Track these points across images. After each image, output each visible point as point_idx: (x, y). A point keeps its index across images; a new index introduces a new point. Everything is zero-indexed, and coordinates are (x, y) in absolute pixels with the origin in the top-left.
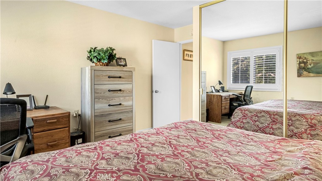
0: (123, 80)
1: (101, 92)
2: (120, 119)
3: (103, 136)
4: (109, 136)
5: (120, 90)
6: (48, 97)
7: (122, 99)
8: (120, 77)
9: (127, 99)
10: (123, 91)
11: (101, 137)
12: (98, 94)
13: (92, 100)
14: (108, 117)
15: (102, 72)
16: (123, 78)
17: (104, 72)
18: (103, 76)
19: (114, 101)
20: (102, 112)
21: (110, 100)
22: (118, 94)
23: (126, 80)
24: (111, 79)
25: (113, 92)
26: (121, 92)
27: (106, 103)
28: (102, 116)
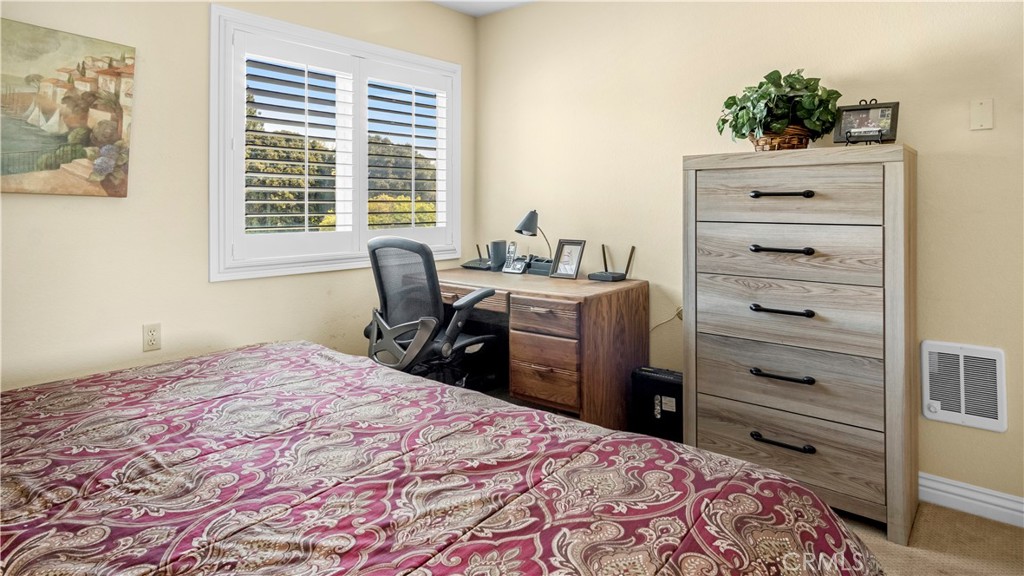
0: (827, 204)
1: (723, 251)
2: (811, 381)
3: (730, 420)
4: (753, 430)
5: (809, 252)
6: (636, 250)
7: (816, 290)
8: (809, 194)
9: (847, 298)
10: (826, 257)
11: (722, 419)
12: (709, 258)
13: (688, 277)
14: (750, 354)
15: (725, 175)
16: (824, 197)
17: (731, 174)
18: (728, 190)
19: (781, 292)
20: (722, 326)
21: (758, 288)
22: (796, 268)
23: (842, 205)
24: (763, 201)
25: (771, 257)
26: (815, 261)
27: (739, 296)
28: (725, 340)
